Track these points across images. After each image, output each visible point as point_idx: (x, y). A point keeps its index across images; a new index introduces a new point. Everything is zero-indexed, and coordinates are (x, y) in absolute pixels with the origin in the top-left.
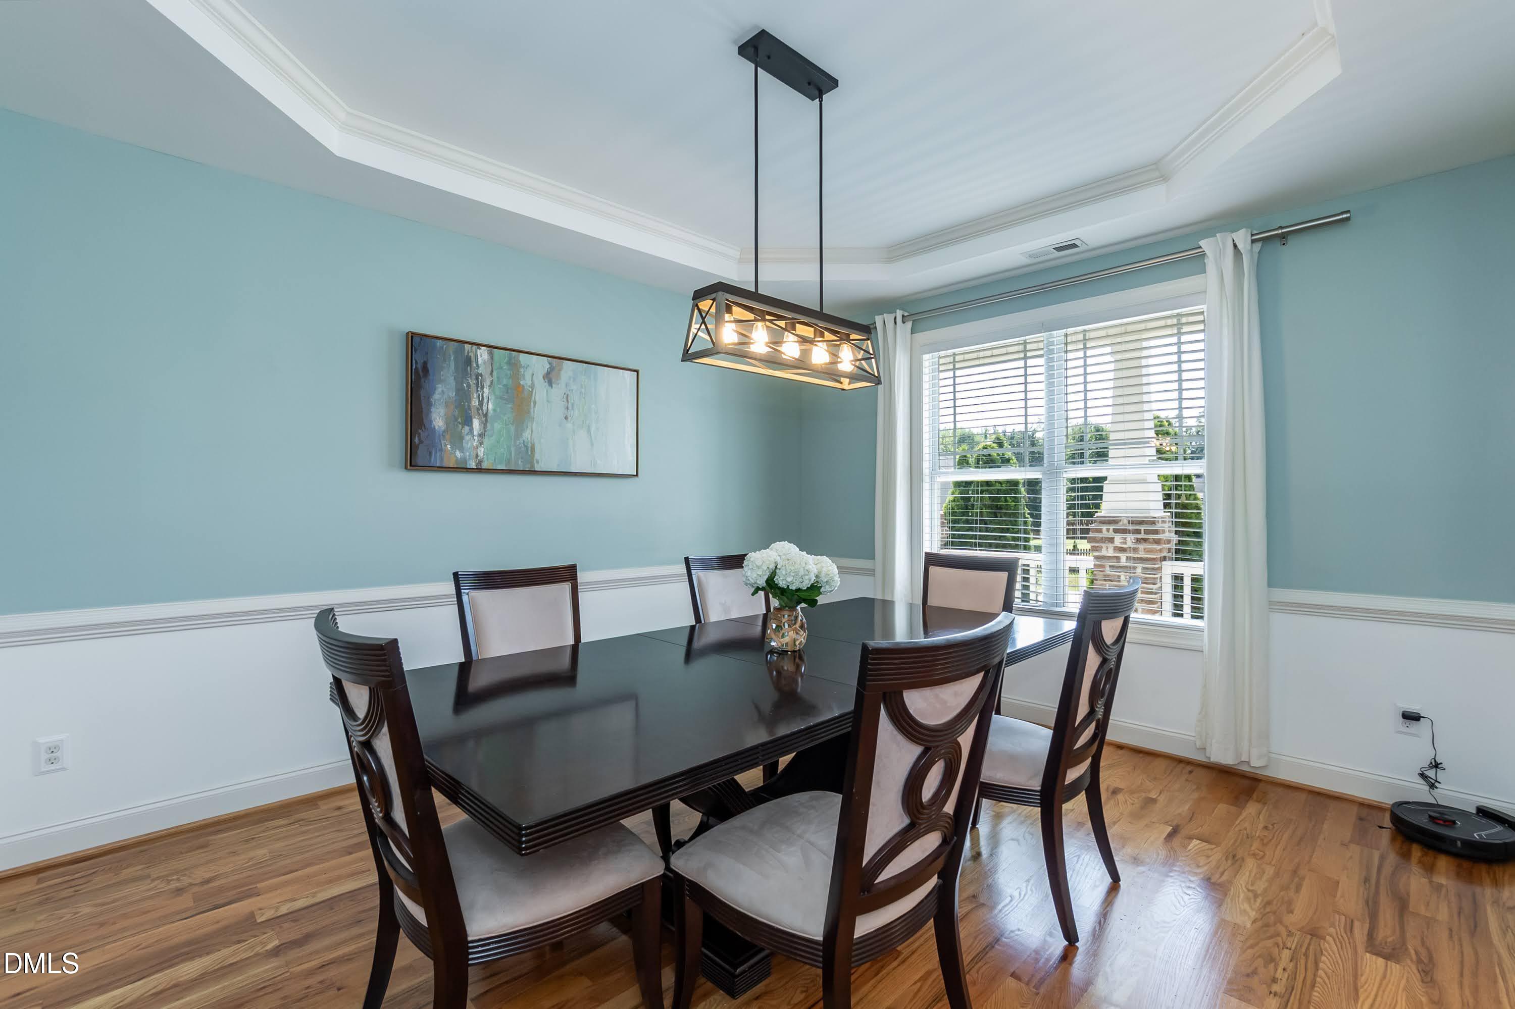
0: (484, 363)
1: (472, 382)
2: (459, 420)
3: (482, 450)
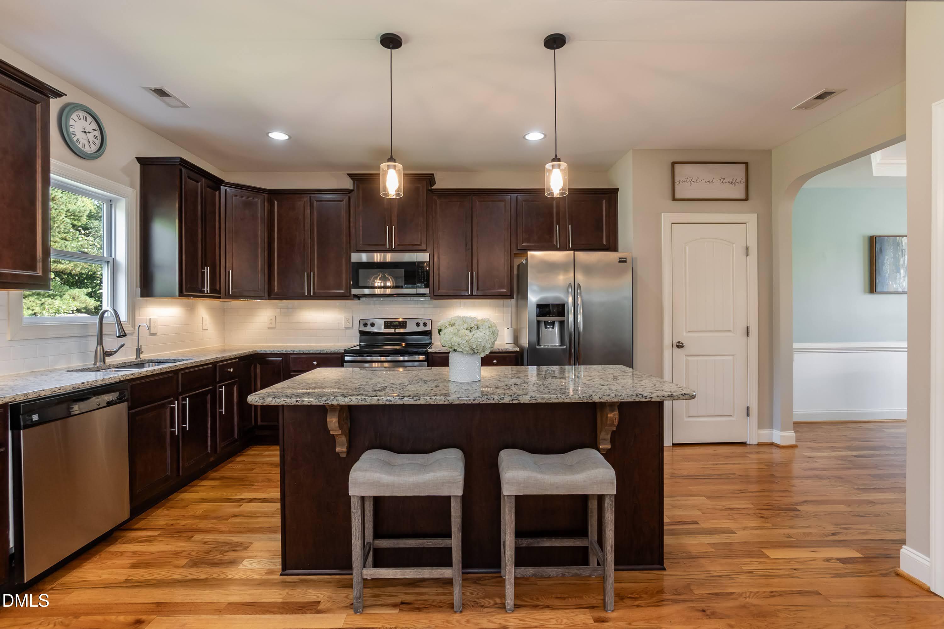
0: (905, 243)
1: (900, 253)
2: (895, 271)
3: (905, 283)
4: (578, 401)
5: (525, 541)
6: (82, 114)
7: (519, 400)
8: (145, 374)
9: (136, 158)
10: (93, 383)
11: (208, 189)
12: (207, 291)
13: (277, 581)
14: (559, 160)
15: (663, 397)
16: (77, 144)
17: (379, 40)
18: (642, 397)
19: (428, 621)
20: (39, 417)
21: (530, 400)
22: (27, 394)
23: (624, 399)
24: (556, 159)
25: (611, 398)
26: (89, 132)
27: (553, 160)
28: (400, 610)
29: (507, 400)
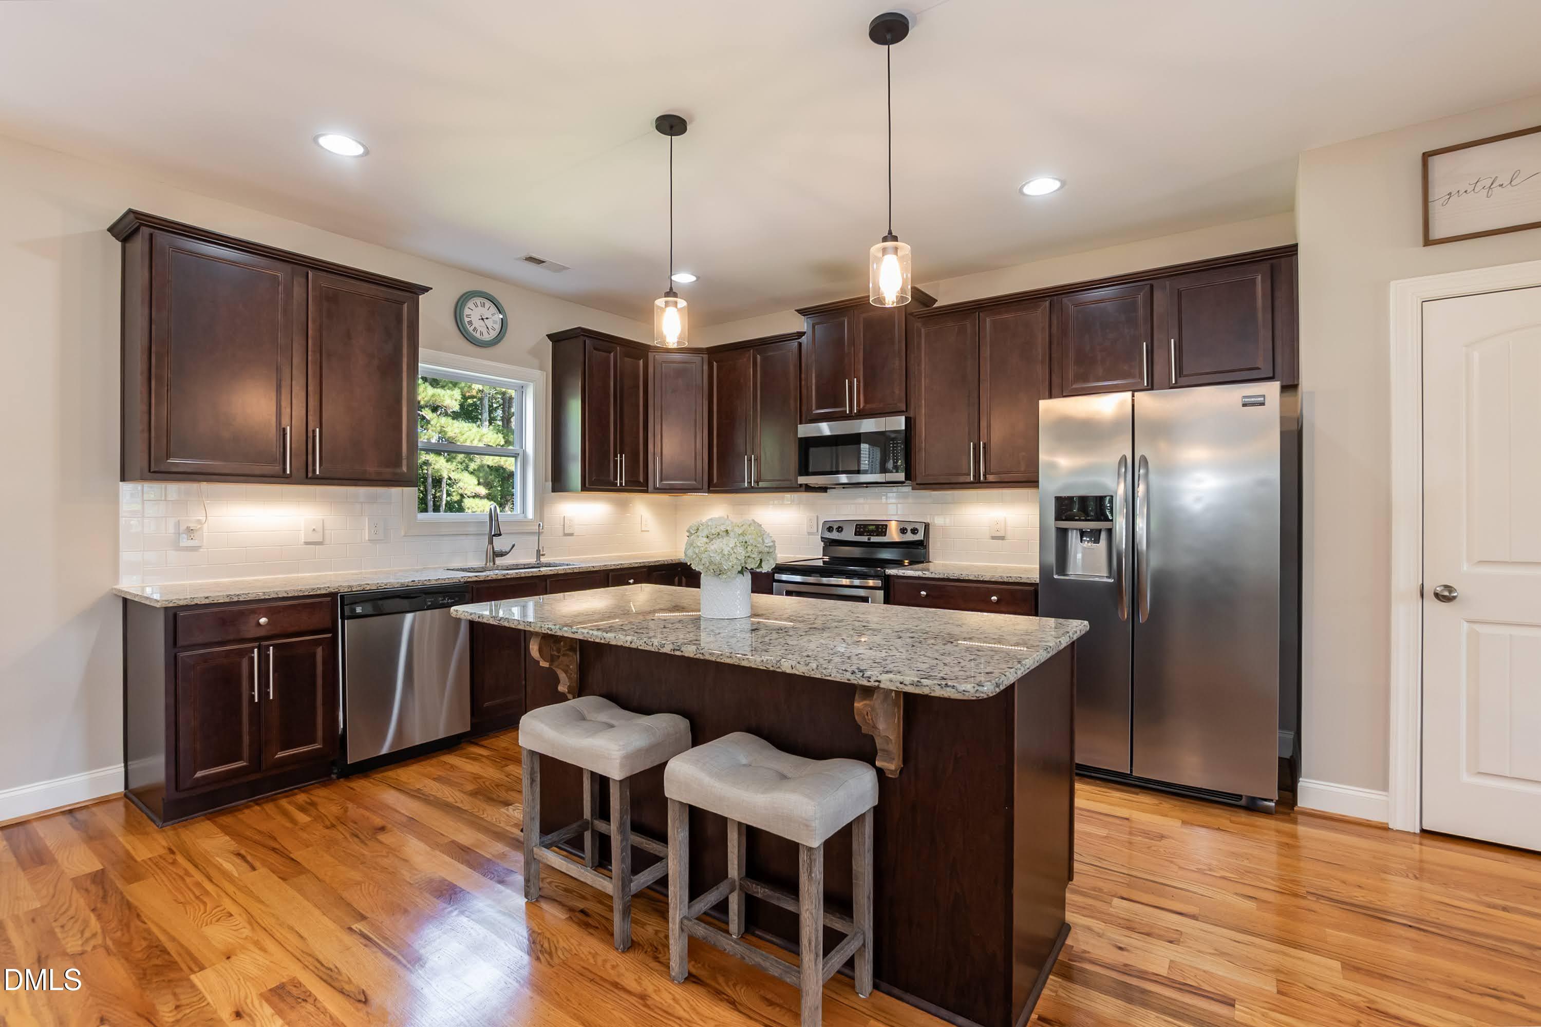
4: (761, 668)
5: (761, 890)
6: (479, 300)
7: (682, 652)
8: (494, 577)
9: (547, 335)
10: (425, 582)
11: (627, 359)
12: (621, 484)
13: (513, 836)
14: (895, 239)
15: (901, 683)
16: (474, 333)
17: (655, 126)
18: (863, 676)
19: (577, 943)
20: (362, 610)
21: (695, 653)
22: (351, 587)
23: (830, 675)
24: (891, 237)
25: (809, 670)
26: (487, 318)
27: (885, 239)
28: (570, 917)
29: (667, 649)
